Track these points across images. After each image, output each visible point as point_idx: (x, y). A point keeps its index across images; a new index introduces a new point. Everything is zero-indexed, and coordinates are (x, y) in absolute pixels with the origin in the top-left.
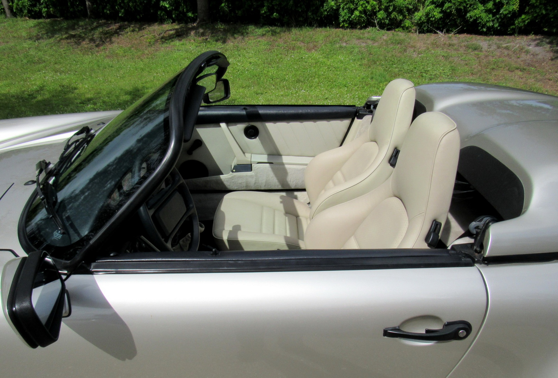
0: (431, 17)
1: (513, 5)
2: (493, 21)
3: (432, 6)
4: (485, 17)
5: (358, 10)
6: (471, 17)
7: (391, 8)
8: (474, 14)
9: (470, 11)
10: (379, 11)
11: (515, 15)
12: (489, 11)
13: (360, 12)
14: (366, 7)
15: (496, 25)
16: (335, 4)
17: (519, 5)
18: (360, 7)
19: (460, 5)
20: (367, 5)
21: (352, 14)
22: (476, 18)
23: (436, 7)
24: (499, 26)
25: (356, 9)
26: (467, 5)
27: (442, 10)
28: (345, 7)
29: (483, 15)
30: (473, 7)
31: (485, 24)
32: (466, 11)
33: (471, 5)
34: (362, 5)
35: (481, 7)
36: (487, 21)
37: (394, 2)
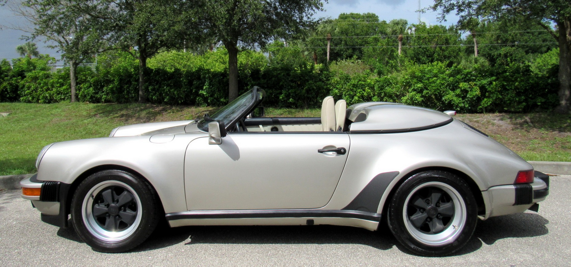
0: (415, 100)
1: (476, 91)
2: (463, 103)
3: (414, 93)
4: (456, 100)
5: (357, 96)
6: (446, 100)
7: (383, 94)
8: (447, 98)
9: (444, 95)
10: (373, 96)
11: (479, 99)
12: (458, 96)
13: (359, 97)
14: (363, 93)
15: (467, 106)
16: (339, 92)
17: (480, 91)
18: (359, 93)
19: (435, 91)
20: (363, 92)
21: (353, 99)
22: (450, 100)
23: (417, 93)
24: (469, 106)
25: (355, 95)
26: (441, 91)
27: (422, 95)
28: (347, 94)
29: (455, 98)
30: (446, 93)
31: (458, 105)
32: (441, 97)
33: (444, 91)
34: (359, 92)
35: (452, 93)
36: (460, 103)
37: (384, 90)
